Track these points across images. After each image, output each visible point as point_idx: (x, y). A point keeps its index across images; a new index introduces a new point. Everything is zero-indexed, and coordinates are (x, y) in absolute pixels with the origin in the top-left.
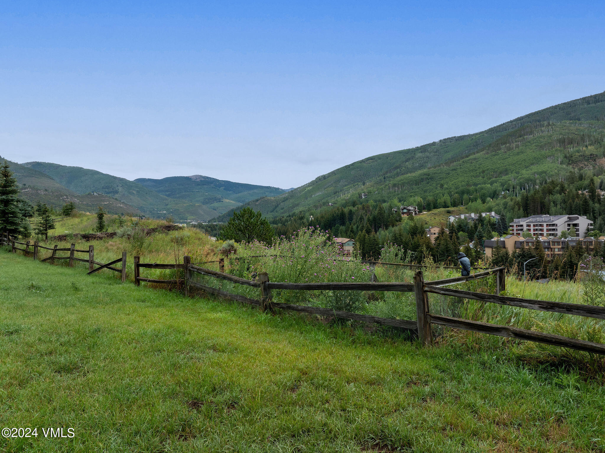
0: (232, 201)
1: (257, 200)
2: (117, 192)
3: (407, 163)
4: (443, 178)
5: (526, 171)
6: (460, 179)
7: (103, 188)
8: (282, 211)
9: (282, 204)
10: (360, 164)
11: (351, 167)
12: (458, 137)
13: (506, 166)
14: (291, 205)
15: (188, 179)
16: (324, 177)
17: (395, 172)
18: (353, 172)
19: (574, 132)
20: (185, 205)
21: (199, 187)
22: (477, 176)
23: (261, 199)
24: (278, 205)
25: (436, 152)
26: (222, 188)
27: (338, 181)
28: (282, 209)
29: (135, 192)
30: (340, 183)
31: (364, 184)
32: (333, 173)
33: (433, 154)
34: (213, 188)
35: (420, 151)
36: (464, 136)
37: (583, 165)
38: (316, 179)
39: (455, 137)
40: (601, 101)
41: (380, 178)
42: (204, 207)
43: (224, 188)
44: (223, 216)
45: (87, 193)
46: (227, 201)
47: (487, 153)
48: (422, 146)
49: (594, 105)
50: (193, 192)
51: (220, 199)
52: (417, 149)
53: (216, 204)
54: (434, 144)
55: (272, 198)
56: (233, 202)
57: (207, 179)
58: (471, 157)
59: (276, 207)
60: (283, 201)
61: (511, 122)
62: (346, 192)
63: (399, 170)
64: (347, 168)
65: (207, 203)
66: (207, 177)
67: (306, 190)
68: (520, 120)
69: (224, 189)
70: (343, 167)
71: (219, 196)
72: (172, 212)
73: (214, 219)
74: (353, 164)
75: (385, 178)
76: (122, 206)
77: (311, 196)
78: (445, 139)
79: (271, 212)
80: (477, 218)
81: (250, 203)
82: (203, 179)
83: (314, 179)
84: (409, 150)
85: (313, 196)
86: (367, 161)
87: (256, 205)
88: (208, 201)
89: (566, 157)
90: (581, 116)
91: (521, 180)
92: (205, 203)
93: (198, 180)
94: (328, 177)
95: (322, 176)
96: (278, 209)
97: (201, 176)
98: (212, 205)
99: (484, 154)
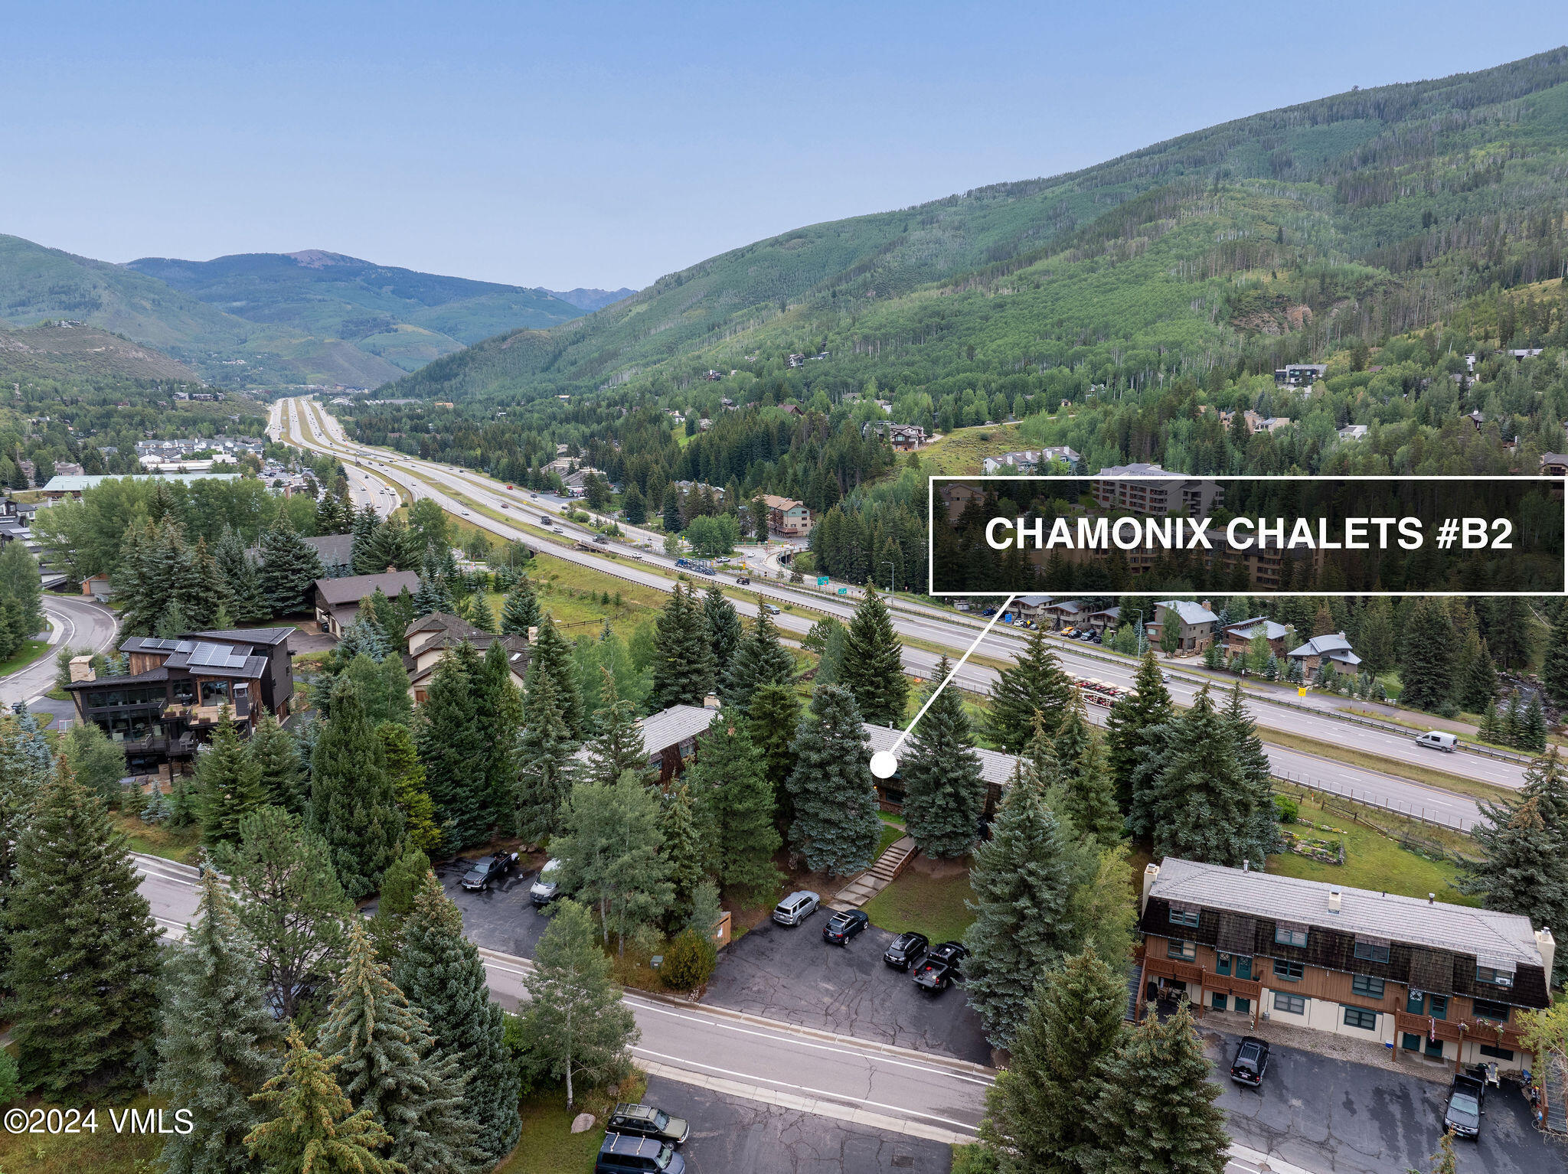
0: (421, 330)
1: (504, 339)
2: (96, 305)
3: (888, 256)
4: (974, 329)
5: (1146, 334)
6: (1009, 339)
7: (52, 291)
8: (573, 369)
9: (570, 349)
10: (769, 249)
11: (749, 256)
12: (1014, 185)
13: (1106, 315)
14: (596, 355)
15: (287, 260)
16: (678, 280)
17: (860, 279)
18: (752, 271)
19: (1266, 213)
20: (295, 342)
21: (324, 285)
22: (1045, 335)
23: (514, 333)
24: (560, 353)
25: (958, 229)
26: (387, 289)
27: (717, 292)
28: (573, 363)
29: (148, 305)
30: (722, 300)
31: (783, 308)
32: (701, 270)
33: (952, 232)
34: (362, 288)
35: (919, 218)
36: (1027, 183)
37: (1259, 321)
38: (657, 282)
39: (1005, 184)
40: (1343, 118)
41: (823, 293)
42: (349, 345)
43: (391, 288)
44: (415, 378)
45: (42, 323)
46: (410, 328)
47: (1075, 258)
48: (923, 206)
49: (1325, 127)
50: (309, 301)
51: (388, 324)
52: (913, 212)
53: (378, 339)
54: (953, 201)
55: (544, 333)
56: (426, 332)
57: (342, 263)
58: (1039, 265)
59: (557, 356)
60: (574, 343)
61: (1139, 155)
62: (739, 327)
63: (868, 275)
64: (739, 257)
65: (353, 334)
66: (343, 258)
67: (631, 314)
68: (1160, 152)
69: (393, 292)
70: (726, 254)
71: (385, 315)
72: (261, 363)
73: (388, 386)
74: (752, 248)
75: (834, 295)
76: (141, 355)
77: (646, 334)
78: (981, 190)
79: (546, 369)
80: (1036, 461)
81: (486, 346)
82: (330, 263)
83: (652, 283)
84: (892, 214)
85: (653, 332)
86: (787, 241)
87: (501, 351)
88: (354, 329)
89: (1228, 300)
90: (1295, 154)
91: (1131, 363)
92: (346, 334)
93: (317, 265)
94: (689, 279)
95: (672, 276)
96: (560, 363)
97: (324, 254)
98: (369, 340)
99: (1068, 260)
